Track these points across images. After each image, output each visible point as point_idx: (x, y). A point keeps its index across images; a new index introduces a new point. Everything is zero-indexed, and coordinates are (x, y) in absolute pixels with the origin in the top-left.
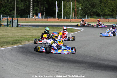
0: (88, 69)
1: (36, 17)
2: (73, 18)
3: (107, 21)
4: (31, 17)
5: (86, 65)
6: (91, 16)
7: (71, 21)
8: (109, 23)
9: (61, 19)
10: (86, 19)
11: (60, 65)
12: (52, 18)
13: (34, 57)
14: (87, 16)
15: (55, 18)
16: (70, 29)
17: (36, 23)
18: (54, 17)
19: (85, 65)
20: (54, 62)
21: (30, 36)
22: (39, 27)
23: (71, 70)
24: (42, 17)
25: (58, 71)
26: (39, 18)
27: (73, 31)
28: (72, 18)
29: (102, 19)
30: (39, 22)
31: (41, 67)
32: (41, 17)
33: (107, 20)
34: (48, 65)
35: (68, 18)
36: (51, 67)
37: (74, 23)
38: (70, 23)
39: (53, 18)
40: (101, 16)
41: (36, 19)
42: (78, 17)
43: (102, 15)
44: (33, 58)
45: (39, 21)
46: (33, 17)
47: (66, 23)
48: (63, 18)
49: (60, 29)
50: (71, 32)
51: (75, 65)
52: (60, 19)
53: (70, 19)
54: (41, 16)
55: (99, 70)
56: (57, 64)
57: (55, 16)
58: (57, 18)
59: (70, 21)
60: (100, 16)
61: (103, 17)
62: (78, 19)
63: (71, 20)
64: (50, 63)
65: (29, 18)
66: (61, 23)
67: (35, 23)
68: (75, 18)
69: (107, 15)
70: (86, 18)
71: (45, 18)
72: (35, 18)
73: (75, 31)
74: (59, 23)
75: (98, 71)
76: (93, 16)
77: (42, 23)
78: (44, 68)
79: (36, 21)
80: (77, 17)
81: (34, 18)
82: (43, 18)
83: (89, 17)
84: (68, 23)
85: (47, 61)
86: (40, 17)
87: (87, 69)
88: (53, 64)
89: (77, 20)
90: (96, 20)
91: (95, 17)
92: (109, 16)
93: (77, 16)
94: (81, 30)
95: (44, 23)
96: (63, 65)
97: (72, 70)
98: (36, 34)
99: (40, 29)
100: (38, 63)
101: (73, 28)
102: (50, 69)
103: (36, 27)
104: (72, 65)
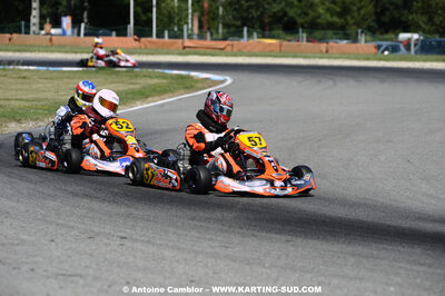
0: (241, 228)
1: (53, 31)
2: (195, 37)
3: (324, 50)
4: (33, 28)
5: (234, 214)
6: (265, 29)
7: (184, 48)
8: (329, 58)
9: (149, 39)
10: (245, 40)
11: (137, 212)
12: (114, 33)
13: (36, 183)
14: (245, 29)
15: (125, 35)
16: (181, 77)
17: (52, 52)
18: (122, 33)
19: (229, 215)
20: (114, 202)
21: (27, 104)
22: (65, 69)
23: (174, 233)
24: (76, 31)
25: (125, 235)
26: (64, 33)
27: (192, 87)
28: (190, 37)
29: (305, 43)
30: (62, 48)
31: (61, 222)
32: (73, 32)
33: (323, 46)
34: (90, 215)
35: (176, 37)
36: (100, 219)
37: (195, 54)
38: (181, 54)
39: (118, 35)
40: (300, 30)
41: (54, 38)
42: (212, 34)
43: (303, 27)
44: (33, 186)
45: (64, 46)
46: (41, 28)
47: (168, 54)
48: (158, 36)
49: (145, 76)
50: (186, 88)
51: (190, 213)
52: (143, 40)
53: (180, 41)
54: (73, 27)
55: (280, 232)
56: (123, 210)
57: (126, 29)
58: (135, 34)
59: (181, 46)
60: (298, 32)
61: (310, 33)
62: (212, 39)
63: (188, 43)
64: (95, 205)
65: (27, 32)
66: (147, 54)
67: (47, 51)
68: (201, 37)
69: (323, 28)
70: (242, 37)
71: (86, 35)
72: (48, 34)
73: (199, 85)
74: (140, 54)
75: (278, 236)
76: (270, 30)
77: (76, 52)
78: (72, 224)
79: (52, 45)
80: (208, 34)
81: (43, 32)
82: (79, 34)
83: (255, 34)
84: (172, 54)
85: (86, 196)
86: (69, 32)
87: (237, 230)
88: (109, 208)
89: (208, 42)
90: (281, 45)
91: (280, 32)
92: (330, 33)
93: (209, 29)
94: (222, 82)
95: (82, 52)
96: (148, 213)
97: (179, 232)
98: (49, 95)
99: (67, 75)
100: (52, 204)
101: (193, 74)
102: (96, 229)
103: (51, 69)
104: (180, 213)
